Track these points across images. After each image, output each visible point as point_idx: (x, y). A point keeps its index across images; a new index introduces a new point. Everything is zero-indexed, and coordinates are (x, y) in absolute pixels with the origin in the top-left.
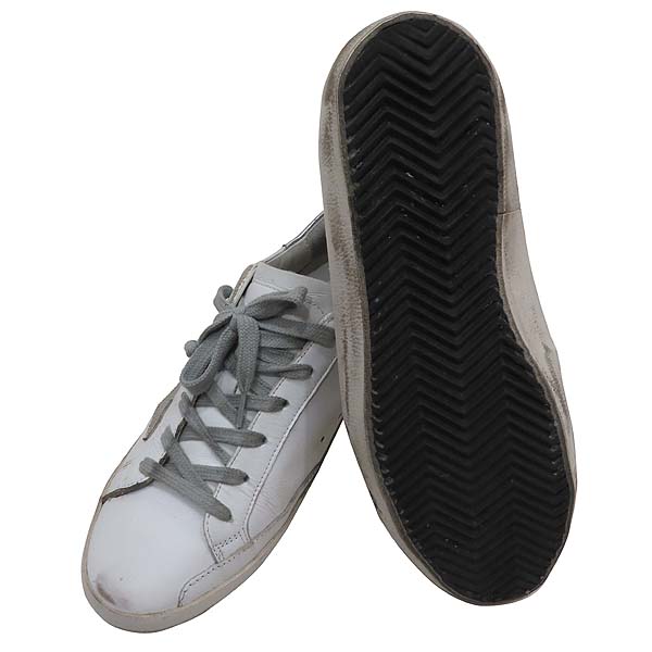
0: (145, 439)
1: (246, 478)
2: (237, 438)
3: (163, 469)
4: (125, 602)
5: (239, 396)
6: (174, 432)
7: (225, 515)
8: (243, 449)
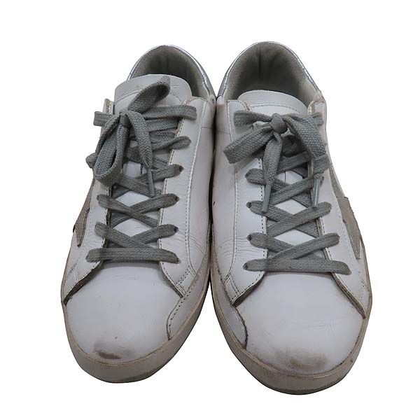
0: (79, 246)
1: (176, 229)
2: (157, 203)
3: (109, 250)
4: (128, 353)
5: (146, 174)
6: (105, 222)
7: (174, 259)
8: (165, 209)
